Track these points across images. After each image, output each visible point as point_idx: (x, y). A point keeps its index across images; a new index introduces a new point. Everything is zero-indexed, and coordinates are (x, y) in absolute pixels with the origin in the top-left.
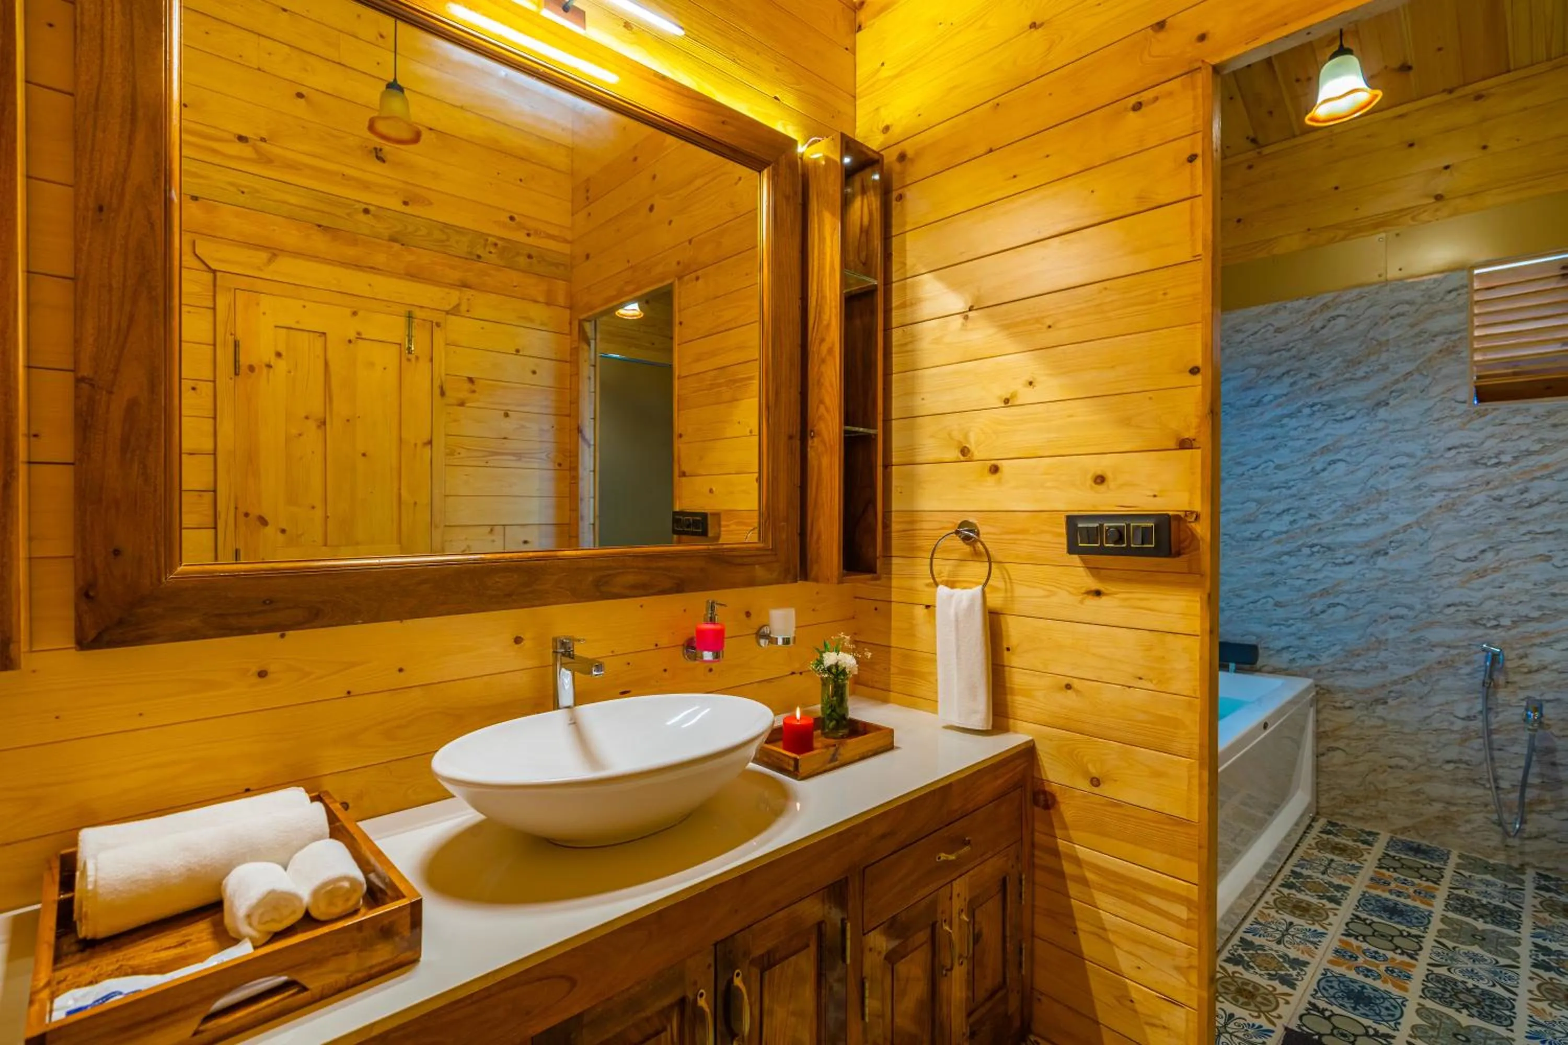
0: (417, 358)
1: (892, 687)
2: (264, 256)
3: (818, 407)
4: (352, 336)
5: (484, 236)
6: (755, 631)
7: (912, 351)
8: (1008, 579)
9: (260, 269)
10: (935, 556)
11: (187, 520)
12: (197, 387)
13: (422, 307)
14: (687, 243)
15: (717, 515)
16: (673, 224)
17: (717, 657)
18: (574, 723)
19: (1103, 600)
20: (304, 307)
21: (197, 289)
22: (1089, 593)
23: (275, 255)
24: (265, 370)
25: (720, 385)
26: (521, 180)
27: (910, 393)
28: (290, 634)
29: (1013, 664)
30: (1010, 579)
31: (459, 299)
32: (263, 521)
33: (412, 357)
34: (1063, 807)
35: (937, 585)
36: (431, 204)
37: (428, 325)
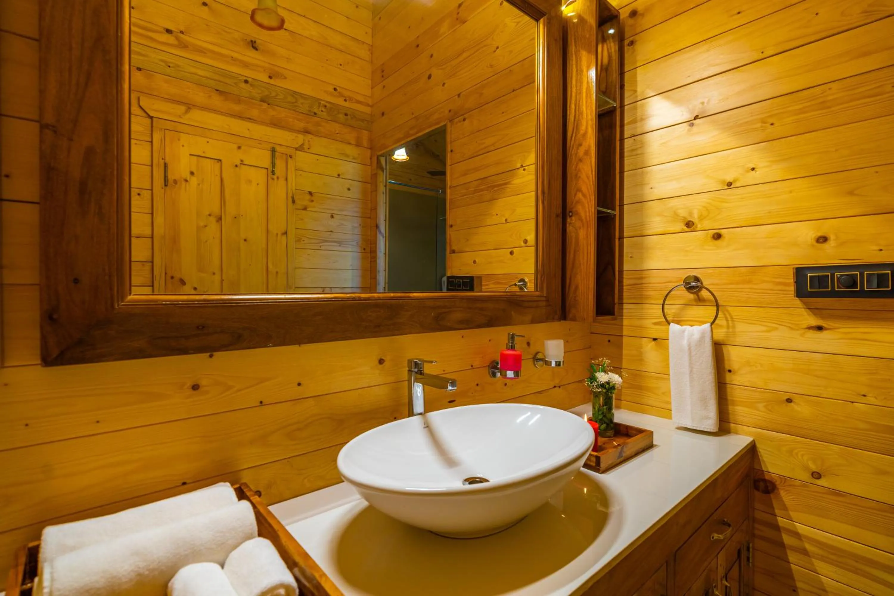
0: (278, 178)
1: (623, 397)
2: (183, 108)
3: (576, 194)
4: (238, 163)
5: (318, 100)
6: (531, 356)
7: (642, 154)
8: (730, 319)
9: (180, 117)
10: (666, 302)
11: (135, 280)
12: (141, 193)
13: (281, 145)
14: (457, 97)
15: (480, 278)
16: (446, 86)
17: (517, 375)
18: (428, 427)
19: (824, 334)
20: (208, 142)
21: (141, 129)
22: (810, 328)
23: (189, 108)
24: (184, 183)
25: (482, 190)
26: (341, 65)
27: (640, 184)
28: (217, 354)
29: (734, 382)
30: (732, 318)
31: (304, 140)
32: (183, 282)
33: (275, 177)
34: (782, 493)
35: (669, 324)
36: (285, 78)
37: (285, 157)
